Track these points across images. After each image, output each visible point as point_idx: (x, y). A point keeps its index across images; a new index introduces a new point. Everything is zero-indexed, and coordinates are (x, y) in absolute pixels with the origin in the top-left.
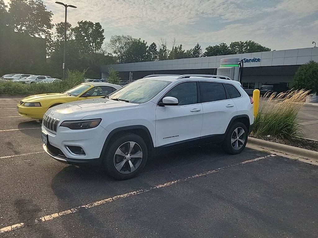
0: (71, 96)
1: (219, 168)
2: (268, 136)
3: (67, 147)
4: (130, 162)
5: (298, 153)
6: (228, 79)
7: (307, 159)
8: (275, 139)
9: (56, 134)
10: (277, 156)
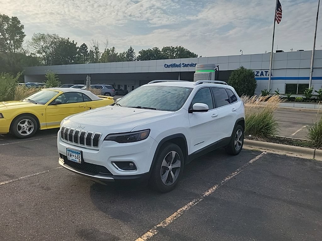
0: (36, 104)
1: (238, 168)
2: (249, 136)
3: (114, 164)
4: (171, 172)
5: (283, 149)
6: (225, 84)
7: (292, 154)
8: (257, 138)
9: (98, 150)
10: (268, 153)
